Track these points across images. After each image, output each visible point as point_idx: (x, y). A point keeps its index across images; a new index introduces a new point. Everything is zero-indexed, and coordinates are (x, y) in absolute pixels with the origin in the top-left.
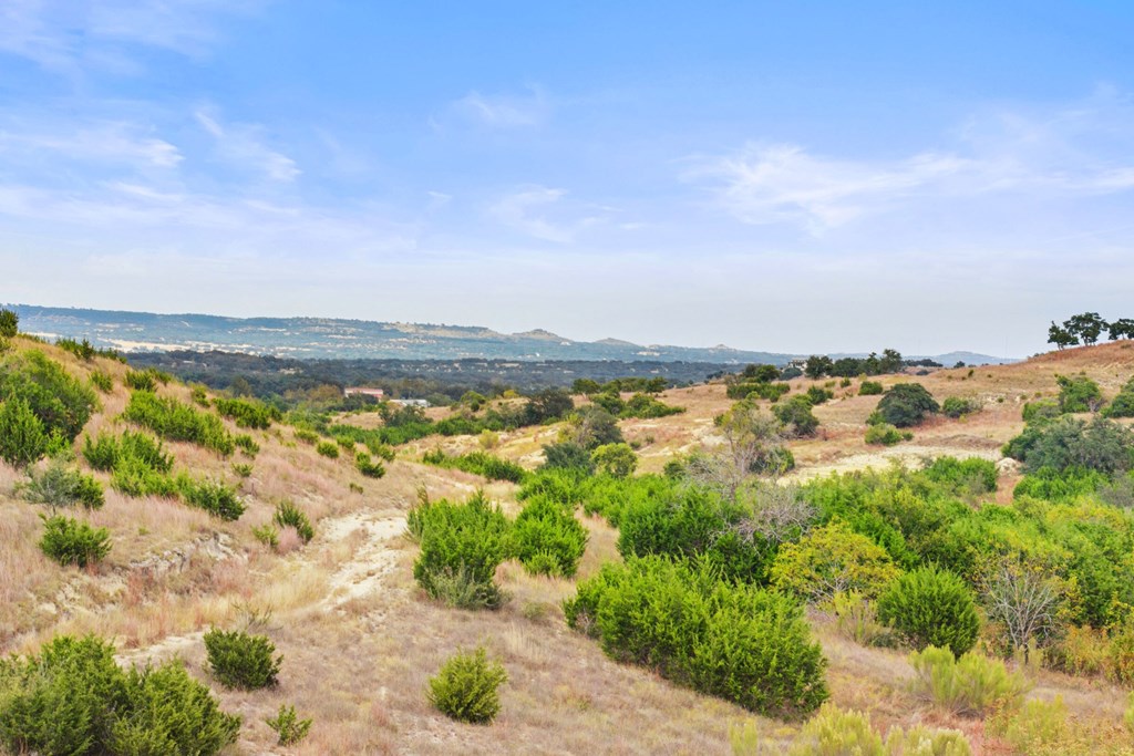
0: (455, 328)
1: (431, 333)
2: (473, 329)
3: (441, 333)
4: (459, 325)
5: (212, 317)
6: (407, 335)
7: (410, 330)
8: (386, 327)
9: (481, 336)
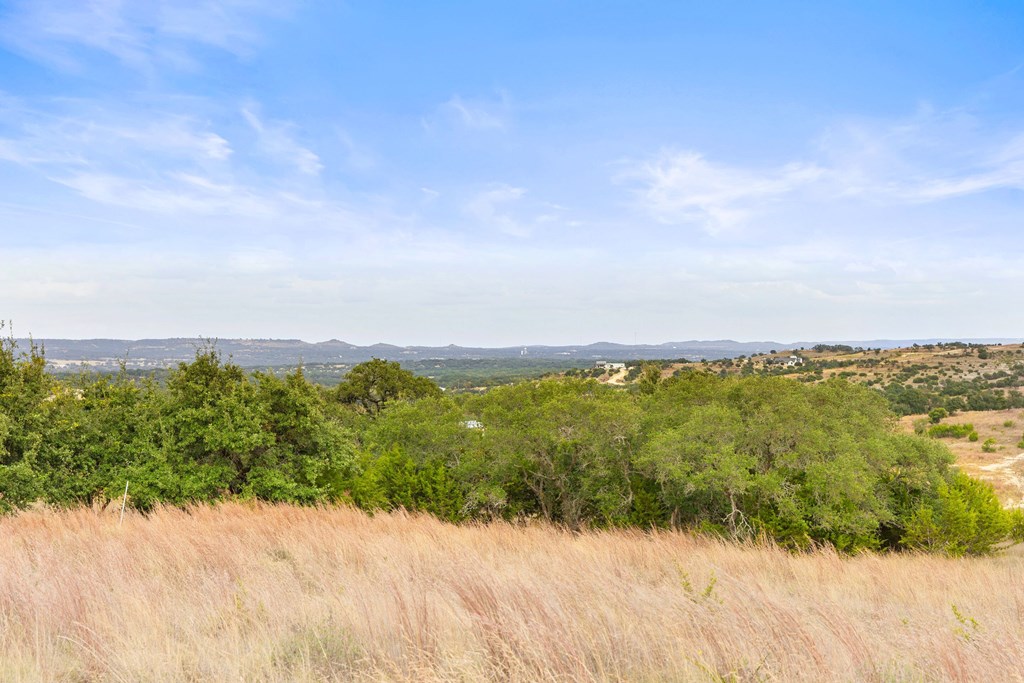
0: (279, 341)
1: (264, 345)
2: (291, 341)
3: (270, 345)
4: (282, 339)
5: (112, 341)
6: (248, 347)
7: (250, 344)
8: (233, 343)
9: (297, 345)
